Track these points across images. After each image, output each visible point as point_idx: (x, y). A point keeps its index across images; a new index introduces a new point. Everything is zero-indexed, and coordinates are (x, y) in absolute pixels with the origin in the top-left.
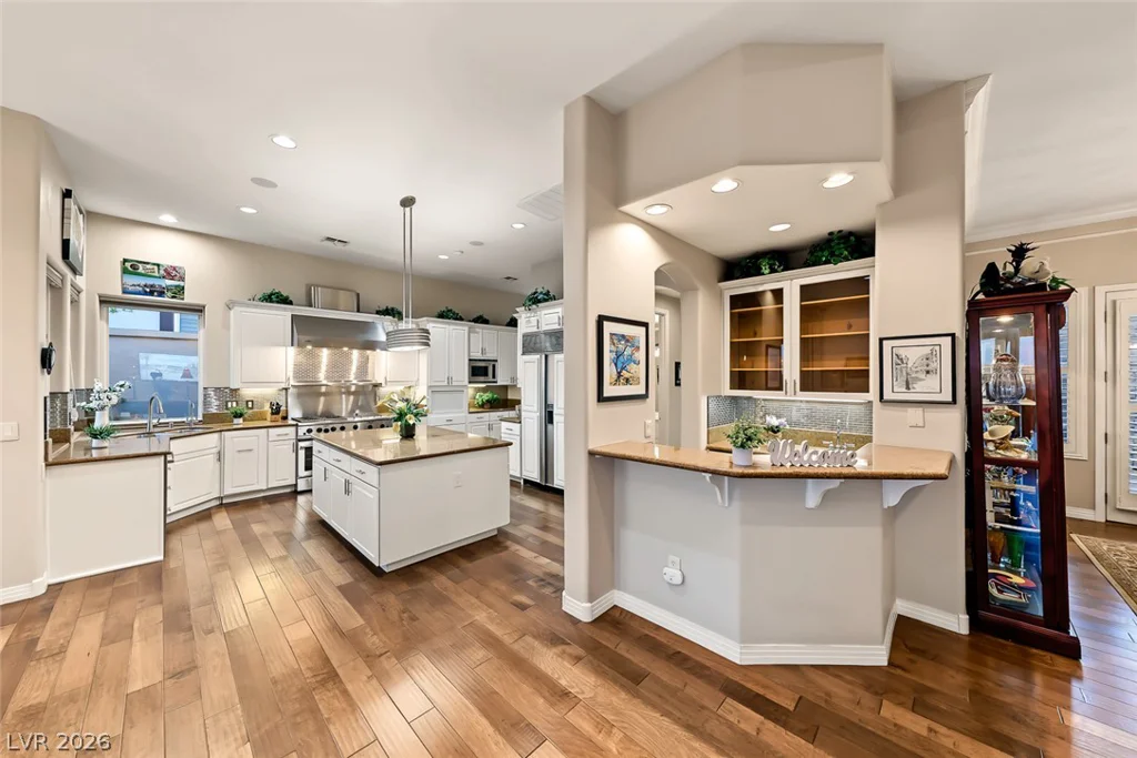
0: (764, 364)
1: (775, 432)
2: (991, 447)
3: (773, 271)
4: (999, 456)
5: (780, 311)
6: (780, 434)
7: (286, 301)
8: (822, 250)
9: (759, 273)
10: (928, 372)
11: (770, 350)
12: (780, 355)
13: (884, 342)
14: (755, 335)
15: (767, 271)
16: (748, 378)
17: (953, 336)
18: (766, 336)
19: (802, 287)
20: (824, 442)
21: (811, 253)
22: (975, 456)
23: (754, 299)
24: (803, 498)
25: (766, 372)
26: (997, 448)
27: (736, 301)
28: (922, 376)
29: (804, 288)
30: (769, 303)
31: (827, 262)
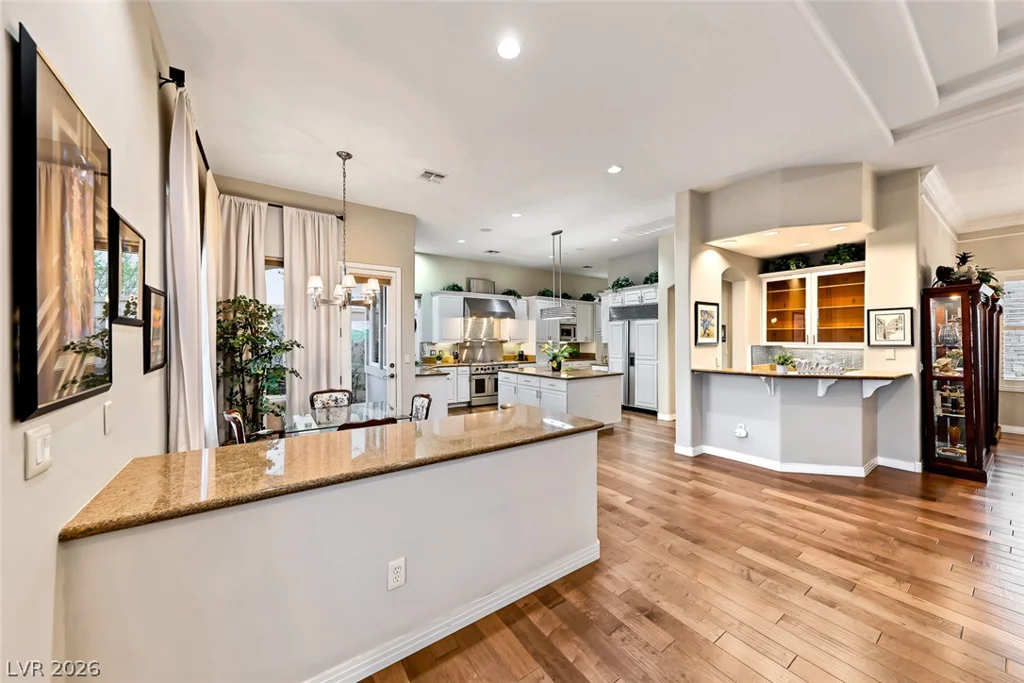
0: (791, 325)
2: (937, 370)
3: (798, 267)
4: (942, 375)
5: (804, 293)
7: (460, 289)
8: (833, 255)
9: (788, 269)
10: (897, 329)
11: (796, 316)
12: (804, 319)
13: (871, 312)
14: (785, 306)
15: (794, 267)
17: (912, 309)
18: (793, 306)
21: (826, 256)
22: (927, 374)
23: (785, 284)
24: (816, 391)
25: (793, 330)
26: (941, 371)
27: (771, 286)
28: (894, 331)
29: (820, 278)
30: (795, 287)
31: (836, 263)
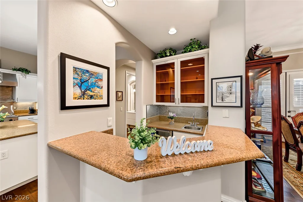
0: (170, 92)
1: (172, 119)
2: (253, 125)
3: (171, 55)
4: (256, 130)
5: (174, 72)
6: (173, 120)
9: (166, 56)
10: (231, 93)
13: (213, 80)
15: (168, 54)
16: (165, 98)
17: (242, 77)
19: (181, 62)
20: (189, 122)
25: (171, 95)
26: (255, 126)
27: (158, 68)
28: (228, 95)
29: (182, 62)
31: (190, 51)
